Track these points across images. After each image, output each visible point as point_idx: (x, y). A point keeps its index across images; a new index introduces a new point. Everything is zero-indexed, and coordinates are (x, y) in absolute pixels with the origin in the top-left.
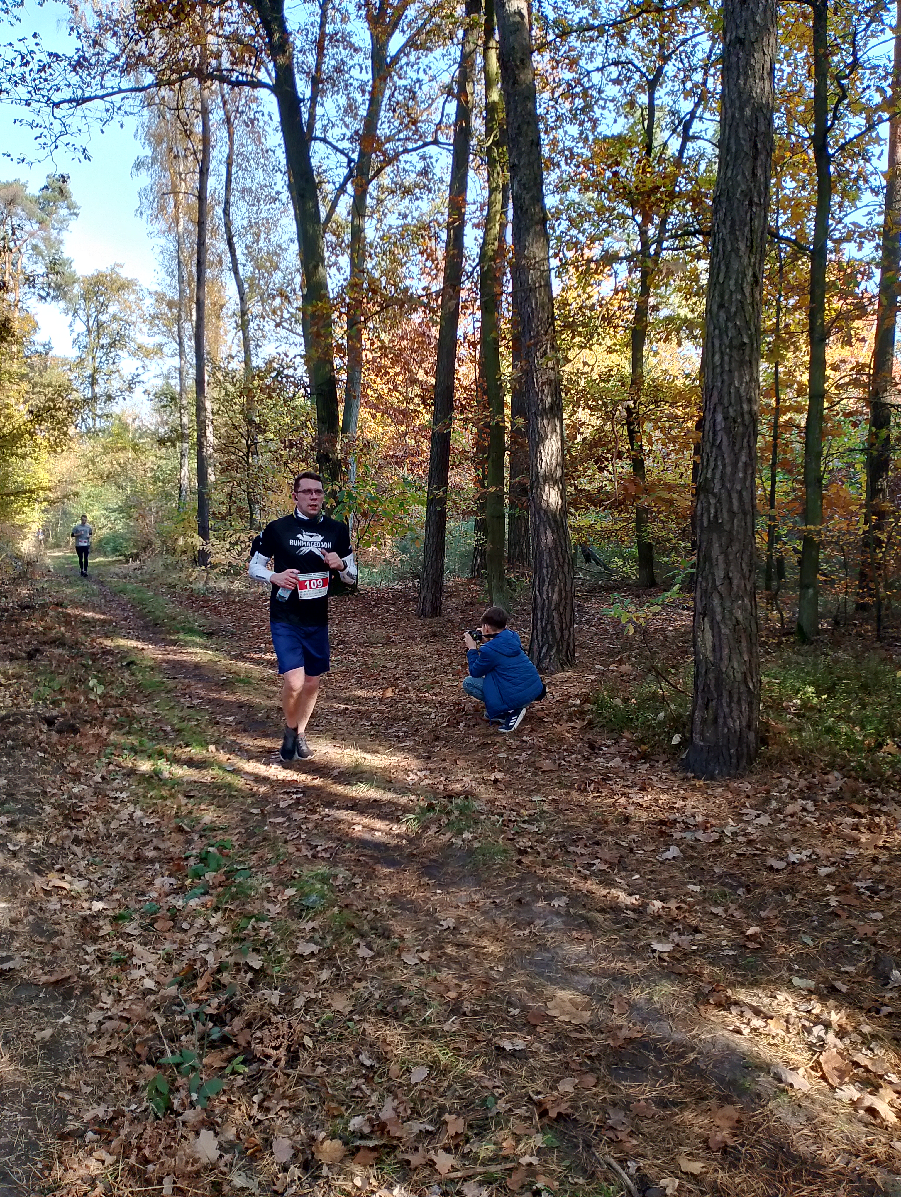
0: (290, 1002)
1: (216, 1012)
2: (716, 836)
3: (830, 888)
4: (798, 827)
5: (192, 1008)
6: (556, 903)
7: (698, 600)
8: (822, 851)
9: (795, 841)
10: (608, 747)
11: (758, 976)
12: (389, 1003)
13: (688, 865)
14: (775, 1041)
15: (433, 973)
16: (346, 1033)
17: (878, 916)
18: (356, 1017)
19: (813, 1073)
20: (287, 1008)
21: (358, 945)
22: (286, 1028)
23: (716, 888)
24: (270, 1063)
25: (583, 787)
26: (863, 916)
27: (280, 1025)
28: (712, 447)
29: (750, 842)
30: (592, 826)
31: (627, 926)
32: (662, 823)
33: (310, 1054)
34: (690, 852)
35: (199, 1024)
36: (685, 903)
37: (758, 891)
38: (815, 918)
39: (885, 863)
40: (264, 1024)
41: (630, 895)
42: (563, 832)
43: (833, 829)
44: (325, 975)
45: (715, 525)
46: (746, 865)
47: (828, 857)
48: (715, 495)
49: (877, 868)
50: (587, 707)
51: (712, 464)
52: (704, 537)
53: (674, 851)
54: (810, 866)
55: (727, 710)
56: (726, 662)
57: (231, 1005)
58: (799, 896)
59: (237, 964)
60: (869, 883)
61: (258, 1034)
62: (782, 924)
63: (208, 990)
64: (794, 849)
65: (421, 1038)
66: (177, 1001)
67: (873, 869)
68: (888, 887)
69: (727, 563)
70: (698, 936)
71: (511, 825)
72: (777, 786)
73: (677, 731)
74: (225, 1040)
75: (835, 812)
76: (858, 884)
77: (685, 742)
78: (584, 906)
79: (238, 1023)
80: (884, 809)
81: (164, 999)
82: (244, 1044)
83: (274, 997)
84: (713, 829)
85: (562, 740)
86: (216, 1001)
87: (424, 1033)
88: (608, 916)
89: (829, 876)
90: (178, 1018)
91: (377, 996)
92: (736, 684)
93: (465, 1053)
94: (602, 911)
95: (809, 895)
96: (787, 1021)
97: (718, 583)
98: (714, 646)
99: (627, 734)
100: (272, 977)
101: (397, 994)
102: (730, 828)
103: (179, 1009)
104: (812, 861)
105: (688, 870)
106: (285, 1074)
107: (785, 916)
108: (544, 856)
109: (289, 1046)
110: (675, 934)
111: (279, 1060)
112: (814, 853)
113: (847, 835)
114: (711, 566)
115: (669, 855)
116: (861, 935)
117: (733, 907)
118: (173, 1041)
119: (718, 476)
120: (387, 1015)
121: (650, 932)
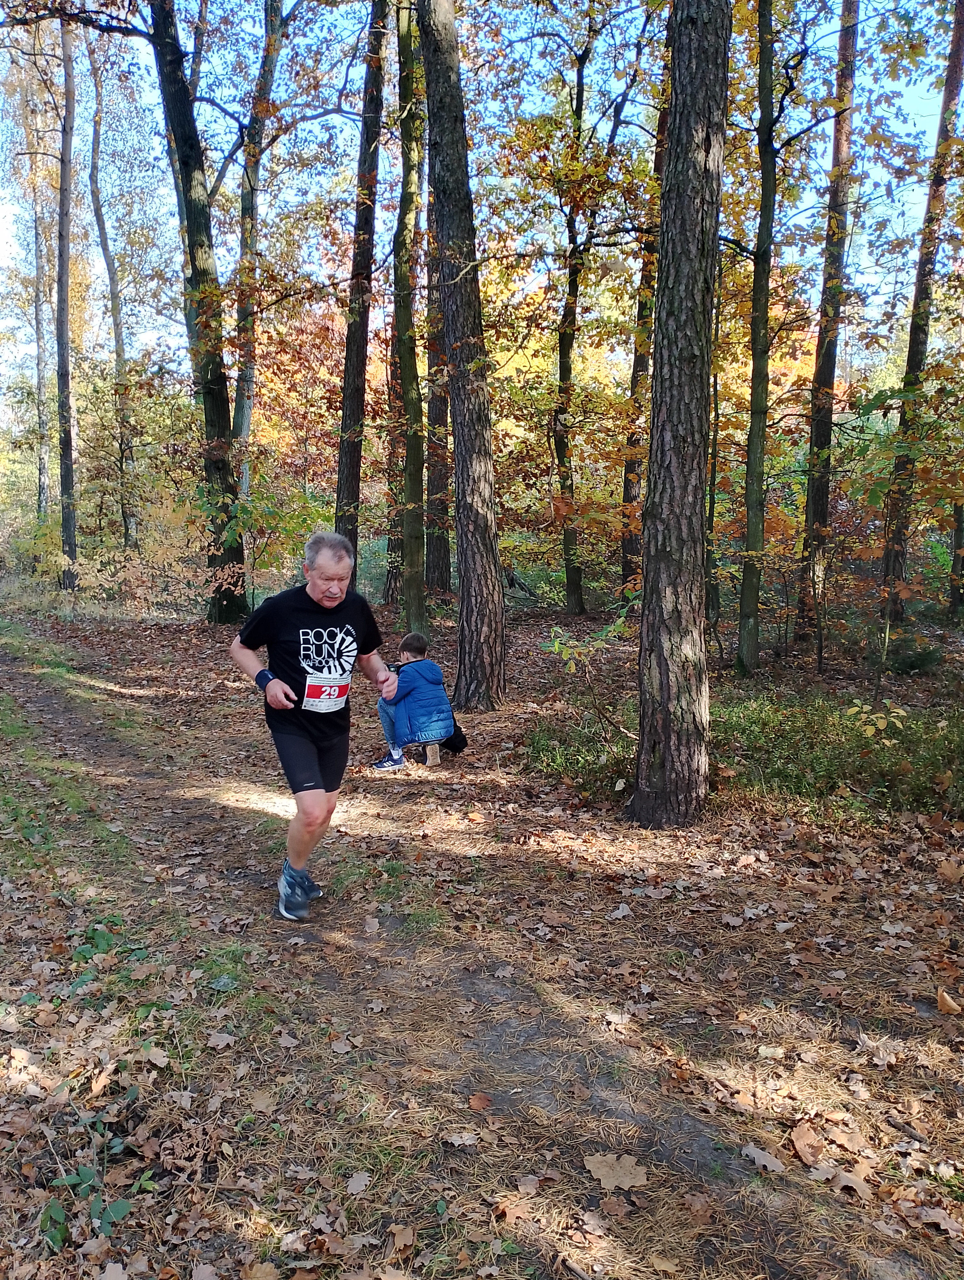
0: (203, 1104)
1: (116, 1119)
2: (667, 892)
3: (789, 945)
4: (753, 880)
5: (86, 1116)
6: (499, 973)
7: (644, 635)
8: (779, 906)
9: (750, 894)
10: (547, 794)
11: (721, 1046)
12: (320, 1098)
13: (640, 925)
14: (744, 1119)
15: (368, 1062)
16: (271, 1137)
17: (841, 974)
18: (282, 1118)
19: (786, 1152)
20: (200, 1110)
21: (280, 1033)
22: (200, 1136)
23: (671, 950)
24: (183, 1177)
25: (522, 839)
26: (825, 974)
27: (192, 1132)
28: (659, 470)
29: (704, 898)
30: (535, 884)
31: (578, 997)
32: (610, 878)
33: (230, 1163)
34: (641, 910)
35: (97, 1135)
36: (639, 967)
37: (715, 951)
38: (776, 979)
39: (843, 916)
40: (173, 1132)
41: (580, 960)
42: (503, 892)
43: (790, 881)
44: (243, 1069)
45: (663, 555)
46: (700, 922)
47: (786, 912)
48: (663, 521)
49: (837, 922)
50: (521, 750)
51: (660, 487)
52: (652, 566)
53: (624, 910)
54: (768, 922)
55: (675, 753)
56: (675, 702)
57: (134, 1111)
58: (758, 955)
59: (139, 1062)
60: (829, 939)
61: (168, 1144)
62: (742, 986)
63: (104, 1094)
64: (750, 903)
65: (358, 1136)
66: (68, 1109)
67: (833, 923)
68: (848, 942)
69: (676, 594)
70: (655, 1004)
71: (446, 886)
72: (728, 835)
73: (620, 776)
74: (129, 1152)
75: (789, 862)
76: (818, 940)
77: (630, 788)
78: (531, 975)
79: (143, 1131)
80: (839, 856)
81: (53, 1107)
82: (152, 1156)
83: (185, 1099)
84: (664, 883)
85: (496, 786)
86: (116, 1107)
87: (361, 1132)
88: (558, 986)
89: (787, 932)
90: (71, 1130)
91: (304, 1092)
92: (685, 725)
93: (410, 1153)
94: (550, 980)
95: (768, 953)
96: (754, 1095)
97: (666, 617)
98: (661, 684)
99: (567, 780)
100: (180, 1074)
101: (327, 1088)
102: (680, 882)
103: (71, 1119)
104: (769, 916)
105: (640, 930)
106: (201, 1189)
107: (746, 977)
108: (483, 919)
109: (206, 1155)
110: (631, 1002)
111: (194, 1173)
112: (770, 907)
113: (804, 887)
114: (659, 599)
115: (619, 914)
116: (825, 996)
117: (690, 970)
118: (67, 1158)
119: (666, 500)
120: (317, 1113)
121: (604, 1002)
